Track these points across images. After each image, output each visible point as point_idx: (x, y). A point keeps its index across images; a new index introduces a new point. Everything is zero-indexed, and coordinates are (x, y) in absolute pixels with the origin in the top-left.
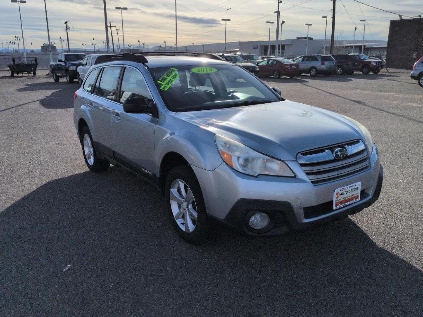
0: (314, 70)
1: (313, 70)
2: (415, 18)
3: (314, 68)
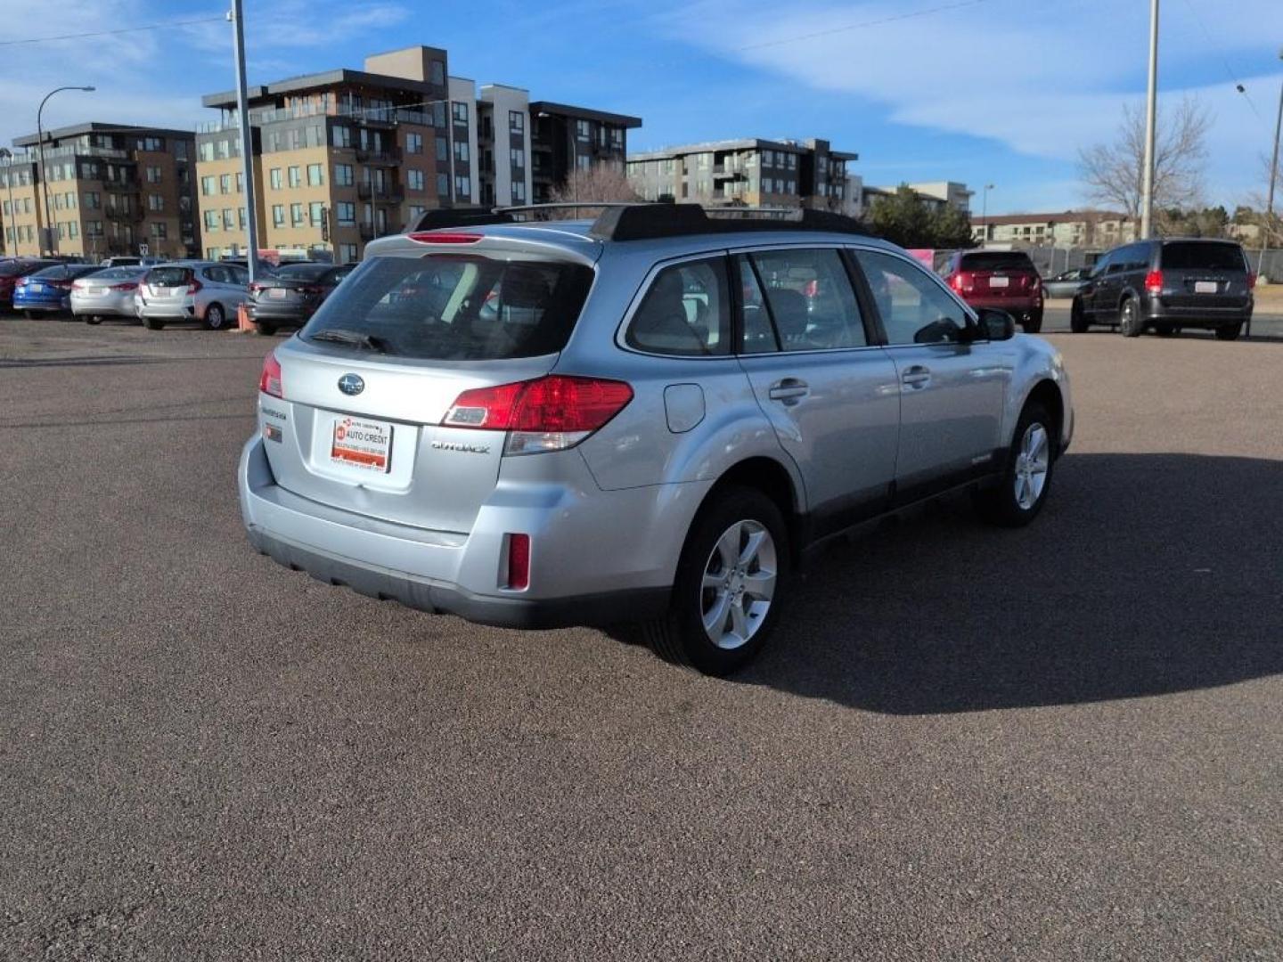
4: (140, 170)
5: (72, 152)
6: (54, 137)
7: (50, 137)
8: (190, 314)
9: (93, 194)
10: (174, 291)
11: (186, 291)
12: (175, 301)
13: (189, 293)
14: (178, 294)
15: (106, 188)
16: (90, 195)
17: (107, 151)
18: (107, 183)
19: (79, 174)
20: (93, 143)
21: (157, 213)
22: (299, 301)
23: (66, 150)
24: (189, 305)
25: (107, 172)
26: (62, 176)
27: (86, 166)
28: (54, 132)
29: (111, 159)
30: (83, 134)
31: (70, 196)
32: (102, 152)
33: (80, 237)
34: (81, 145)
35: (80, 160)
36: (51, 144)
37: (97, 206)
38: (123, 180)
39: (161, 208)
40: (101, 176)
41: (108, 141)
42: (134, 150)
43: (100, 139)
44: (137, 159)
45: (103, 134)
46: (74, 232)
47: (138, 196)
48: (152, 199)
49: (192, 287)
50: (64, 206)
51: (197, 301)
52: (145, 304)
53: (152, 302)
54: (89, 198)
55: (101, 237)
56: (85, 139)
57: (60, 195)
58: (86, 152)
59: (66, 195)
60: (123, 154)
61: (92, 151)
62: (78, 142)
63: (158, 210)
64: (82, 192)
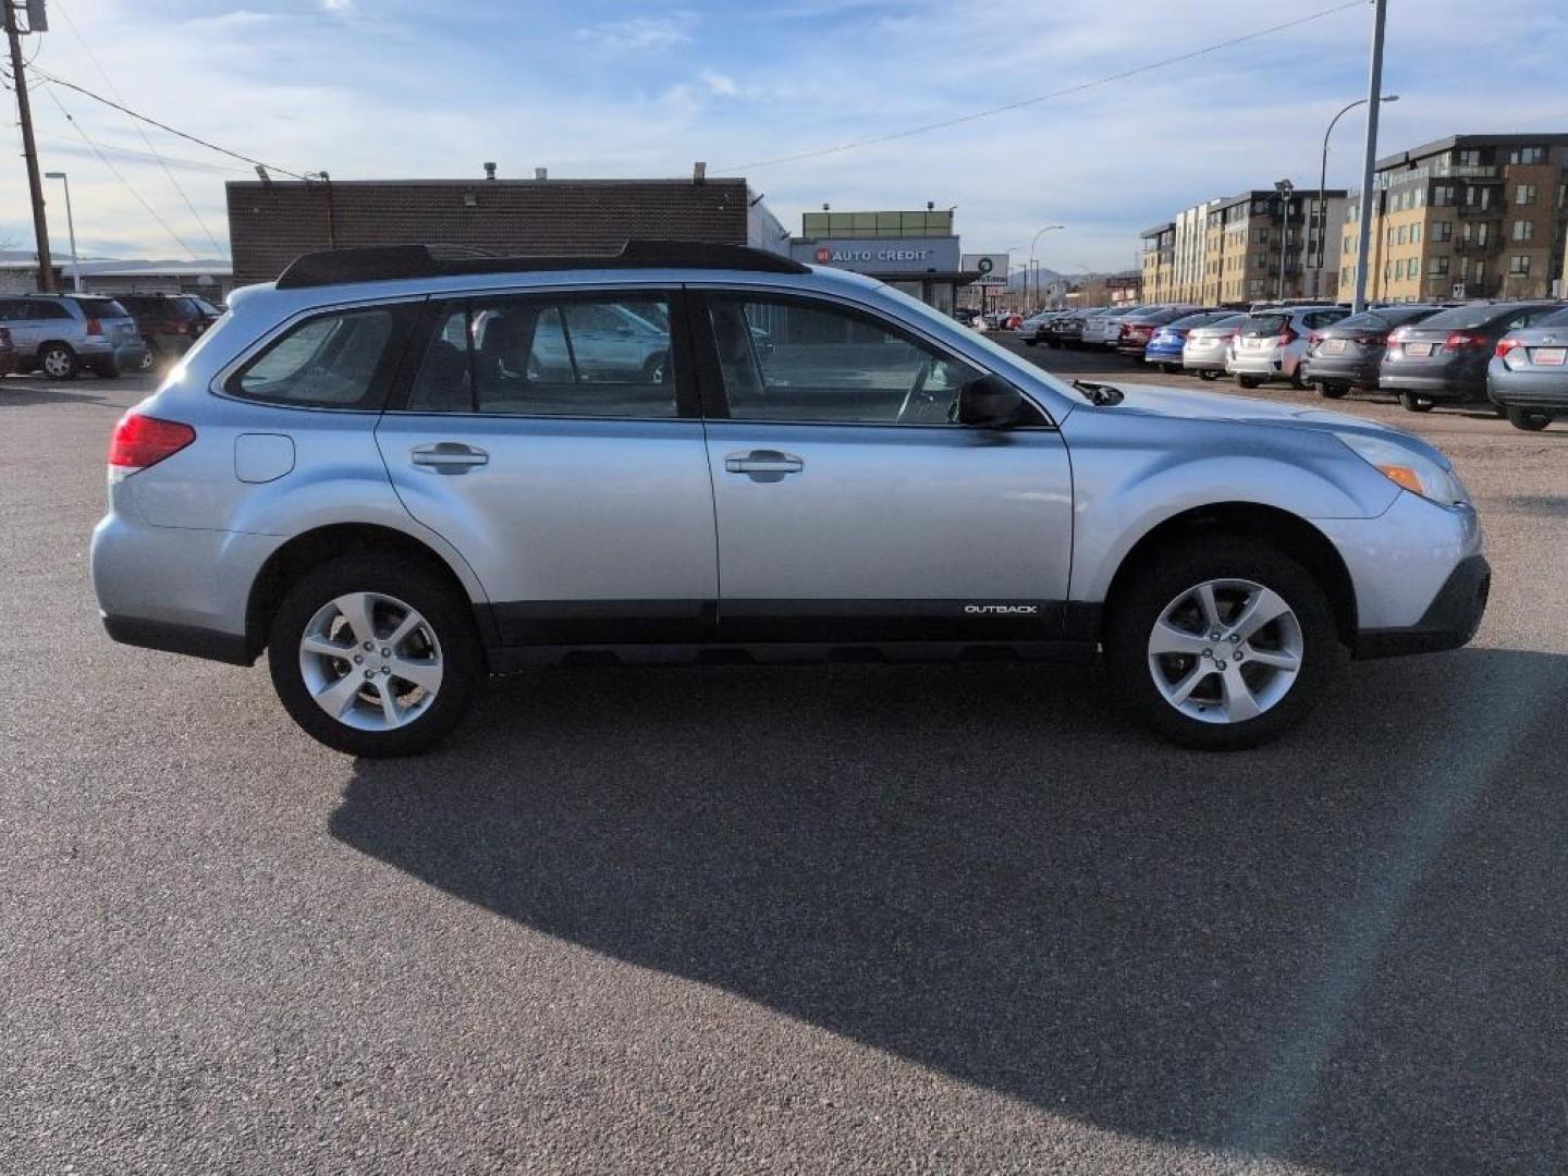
0: (60, 355)
1: (55, 354)
2: (311, 178)
3: (61, 345)
4: (1509, 190)
5: (1427, 174)
6: (1411, 157)
7: (1407, 158)
8: (1275, 370)
9: (1444, 223)
10: (1265, 341)
11: (1277, 343)
12: (1263, 355)
13: (1280, 344)
14: (1269, 345)
15: (1460, 216)
16: (1440, 225)
17: (1472, 168)
18: (1463, 210)
19: (1430, 200)
20: (1456, 161)
21: (1524, 244)
22: (1359, 355)
23: (1423, 172)
24: (1276, 360)
25: (1465, 196)
26: (1411, 205)
27: (1440, 190)
28: (1413, 150)
29: (1473, 178)
30: (1445, 151)
31: (1416, 229)
32: (1464, 171)
33: (1419, 277)
34: (1441, 164)
35: (1435, 182)
36: (1409, 166)
37: (1446, 237)
38: (1484, 205)
39: (1527, 236)
40: (1458, 201)
41: (1475, 156)
42: (1504, 165)
43: (1464, 156)
44: (1506, 176)
45: (1469, 149)
46: (1413, 271)
47: (1499, 223)
48: (1519, 226)
49: (1284, 338)
50: (1408, 239)
51: (1286, 354)
52: (1234, 358)
53: (1242, 355)
54: (1437, 228)
55: (1442, 277)
56: (1446, 158)
57: (1405, 226)
58: (1445, 173)
59: (1412, 226)
60: (1491, 171)
61: (1452, 171)
62: (1437, 162)
63: (1524, 239)
64: (1429, 223)
